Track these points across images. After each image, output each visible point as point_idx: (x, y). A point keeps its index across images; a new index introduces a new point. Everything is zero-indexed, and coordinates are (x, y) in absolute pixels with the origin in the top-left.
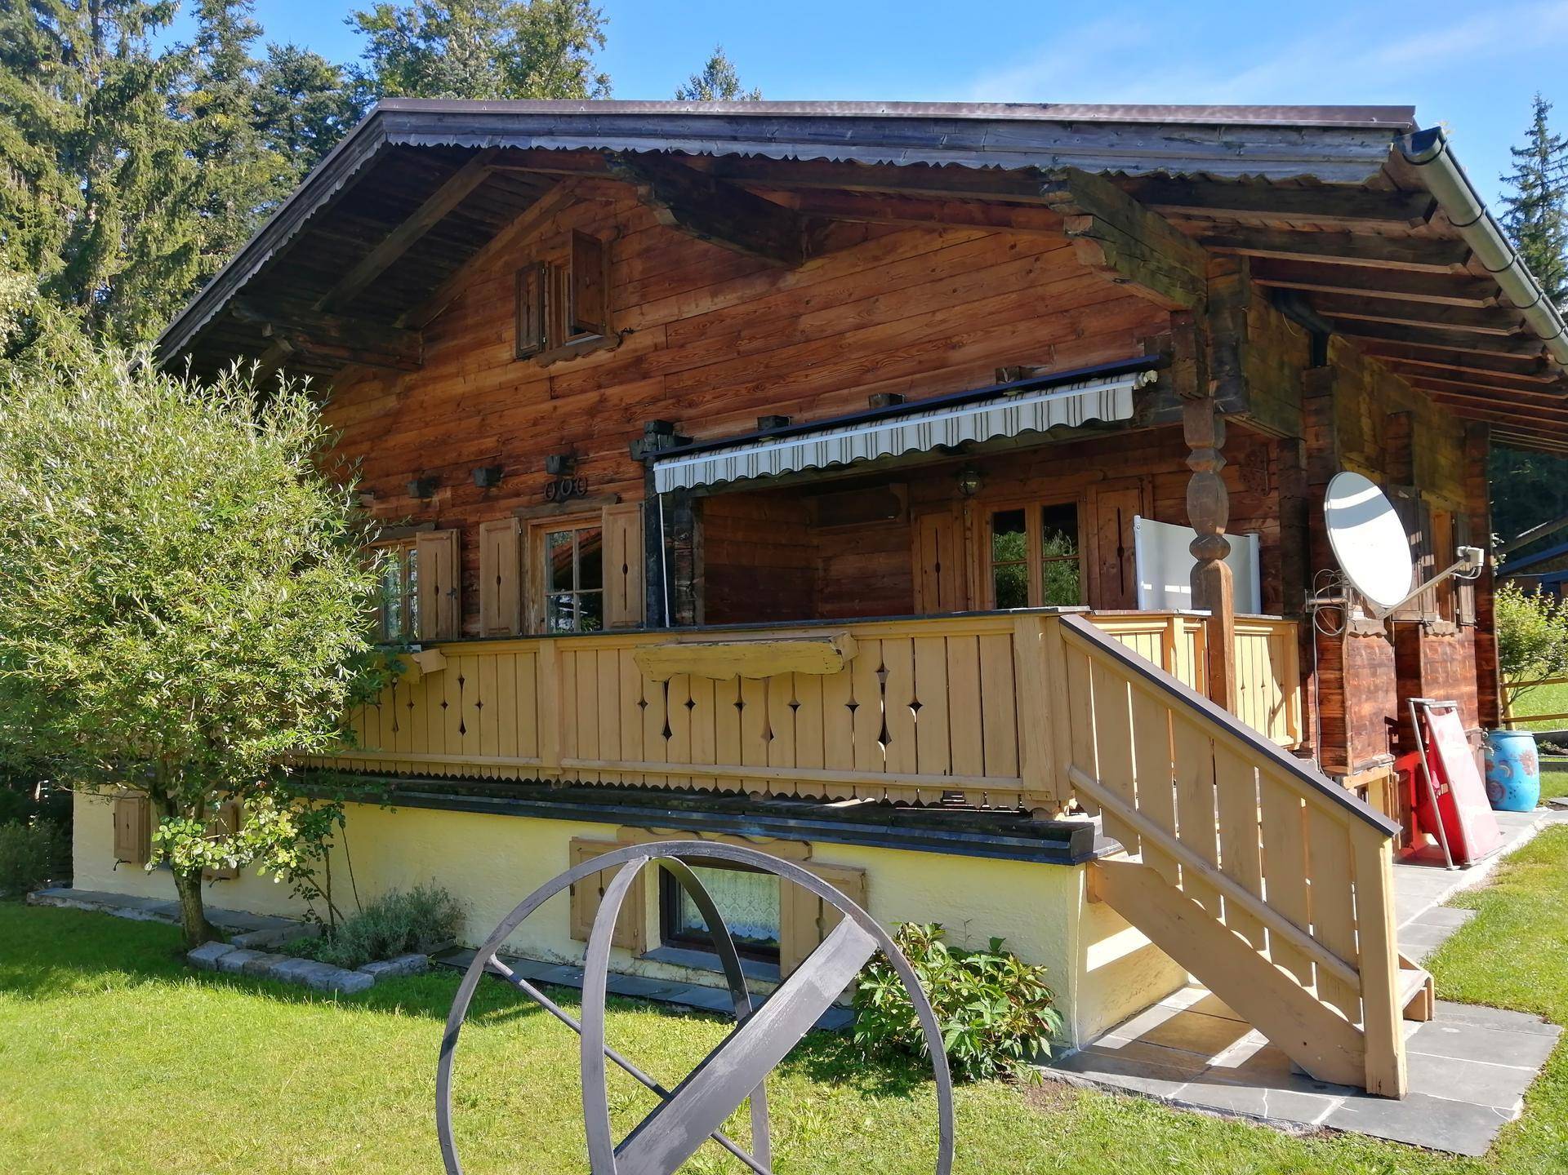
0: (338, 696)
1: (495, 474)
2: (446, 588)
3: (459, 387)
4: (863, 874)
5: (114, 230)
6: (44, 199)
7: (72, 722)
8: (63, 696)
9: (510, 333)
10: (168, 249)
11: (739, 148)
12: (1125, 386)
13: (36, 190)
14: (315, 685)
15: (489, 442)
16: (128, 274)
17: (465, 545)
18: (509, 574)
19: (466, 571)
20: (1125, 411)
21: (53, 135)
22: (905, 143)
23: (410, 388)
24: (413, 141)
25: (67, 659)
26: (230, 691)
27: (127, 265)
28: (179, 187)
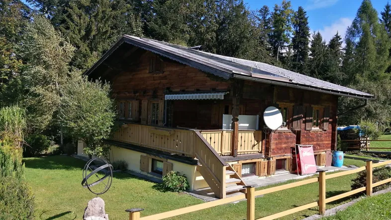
0: (109, 131)
1: (145, 92)
2: (137, 110)
3: (141, 76)
4: (172, 164)
5: (94, 28)
6: (82, 20)
7: (73, 133)
8: (72, 129)
9: (148, 68)
10: (104, 30)
11: (167, 56)
12: (223, 94)
13: (80, 19)
14: (105, 130)
15: (144, 86)
16: (97, 35)
17: (140, 103)
18: (146, 110)
19: (140, 107)
20: (223, 98)
21: (84, 7)
22: (184, 61)
23: (134, 75)
24: (128, 42)
25: (73, 124)
26: (93, 130)
27: (97, 33)
28: (107, 17)
